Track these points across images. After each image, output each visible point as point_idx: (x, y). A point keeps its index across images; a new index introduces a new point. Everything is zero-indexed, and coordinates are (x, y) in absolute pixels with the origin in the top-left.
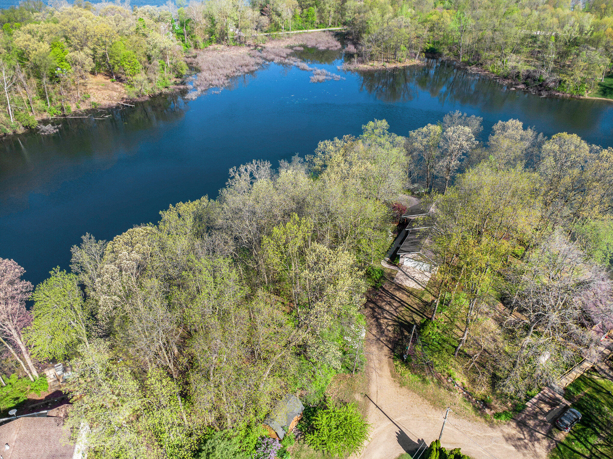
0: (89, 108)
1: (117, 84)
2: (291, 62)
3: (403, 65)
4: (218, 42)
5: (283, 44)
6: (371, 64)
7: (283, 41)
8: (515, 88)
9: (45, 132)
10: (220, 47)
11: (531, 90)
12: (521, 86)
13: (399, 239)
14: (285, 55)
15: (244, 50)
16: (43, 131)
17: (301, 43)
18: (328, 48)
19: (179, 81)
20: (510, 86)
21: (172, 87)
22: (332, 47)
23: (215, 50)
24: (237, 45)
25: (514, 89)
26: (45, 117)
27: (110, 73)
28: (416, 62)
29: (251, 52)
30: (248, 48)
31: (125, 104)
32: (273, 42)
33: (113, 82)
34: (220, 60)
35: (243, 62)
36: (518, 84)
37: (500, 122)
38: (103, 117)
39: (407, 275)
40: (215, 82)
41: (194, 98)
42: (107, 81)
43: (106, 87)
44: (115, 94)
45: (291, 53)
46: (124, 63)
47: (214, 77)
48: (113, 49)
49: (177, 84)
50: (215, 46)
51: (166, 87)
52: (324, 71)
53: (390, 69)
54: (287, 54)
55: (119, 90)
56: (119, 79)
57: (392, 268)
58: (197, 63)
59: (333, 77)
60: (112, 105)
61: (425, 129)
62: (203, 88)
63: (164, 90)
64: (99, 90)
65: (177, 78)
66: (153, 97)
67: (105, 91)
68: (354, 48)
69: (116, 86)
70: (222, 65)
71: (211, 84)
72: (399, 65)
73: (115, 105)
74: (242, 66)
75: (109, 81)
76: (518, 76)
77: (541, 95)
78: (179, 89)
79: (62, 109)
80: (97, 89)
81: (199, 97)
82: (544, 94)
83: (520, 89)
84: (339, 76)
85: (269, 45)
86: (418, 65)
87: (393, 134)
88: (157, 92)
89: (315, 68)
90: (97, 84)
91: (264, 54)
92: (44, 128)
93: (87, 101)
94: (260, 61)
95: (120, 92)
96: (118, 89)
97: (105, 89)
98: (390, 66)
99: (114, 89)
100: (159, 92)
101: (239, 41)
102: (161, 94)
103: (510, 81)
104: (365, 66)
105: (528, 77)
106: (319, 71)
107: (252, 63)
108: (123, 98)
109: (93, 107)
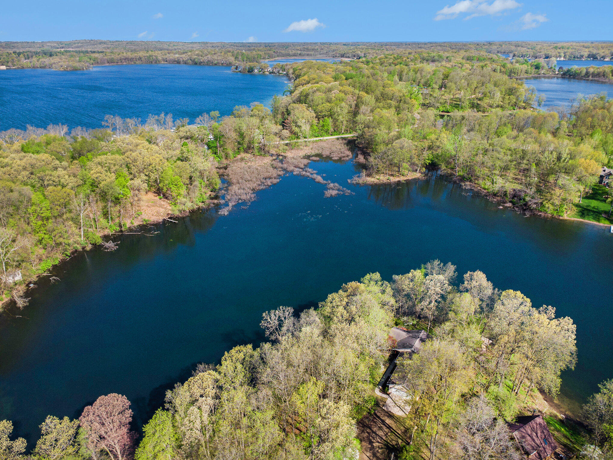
0: (141, 223)
1: (164, 201)
2: (308, 174)
3: (405, 178)
4: (246, 151)
5: (302, 153)
6: (378, 177)
7: (302, 149)
8: (503, 206)
9: (108, 249)
10: (248, 156)
11: (517, 209)
12: (509, 205)
13: (390, 370)
14: (302, 166)
15: (267, 160)
16: (106, 248)
17: (317, 152)
18: (340, 158)
19: (213, 194)
20: (499, 203)
21: (208, 201)
22: (344, 157)
23: (242, 159)
24: (261, 155)
25: (501, 207)
26: (106, 233)
27: (158, 192)
28: (417, 175)
29: (273, 162)
30: (271, 158)
31: (170, 220)
32: (293, 151)
33: (160, 199)
34: (247, 172)
35: (267, 174)
36: (505, 203)
37: (469, 272)
38: (152, 234)
39: (395, 403)
40: (244, 197)
41: (226, 214)
42: (155, 198)
43: (155, 204)
44: (162, 210)
45: (308, 163)
46: (171, 186)
47: (242, 191)
48: (163, 175)
49: (212, 199)
50: (243, 155)
51: (203, 202)
52: (336, 184)
53: (395, 182)
54: (305, 165)
55: (165, 207)
56: (166, 197)
57: (385, 396)
58: (228, 175)
59: (343, 191)
60: (159, 221)
61: (410, 275)
62: (234, 204)
63: (201, 205)
64: (149, 207)
65: (211, 191)
66: (192, 212)
67: (154, 208)
68: (363, 159)
69: (163, 203)
70: (249, 178)
71: (240, 199)
72: (402, 179)
73: (161, 220)
74: (266, 179)
75: (158, 197)
76: (506, 194)
77: (525, 214)
78: (214, 204)
79: (120, 226)
80: (147, 206)
81: (230, 212)
82: (528, 214)
83: (507, 207)
84: (349, 191)
85: (289, 154)
86: (418, 179)
87: (385, 281)
88: (195, 207)
89: (329, 182)
90: (148, 201)
91: (285, 166)
92: (107, 245)
93: (139, 218)
94: (281, 173)
95: (166, 208)
96: (164, 205)
97: (153, 206)
98: (394, 179)
99: (161, 206)
100: (197, 207)
101: (263, 150)
102: (199, 209)
103: (499, 198)
104: (373, 179)
105: (514, 196)
106: (332, 185)
107: (275, 175)
108: (168, 214)
109: (145, 223)
